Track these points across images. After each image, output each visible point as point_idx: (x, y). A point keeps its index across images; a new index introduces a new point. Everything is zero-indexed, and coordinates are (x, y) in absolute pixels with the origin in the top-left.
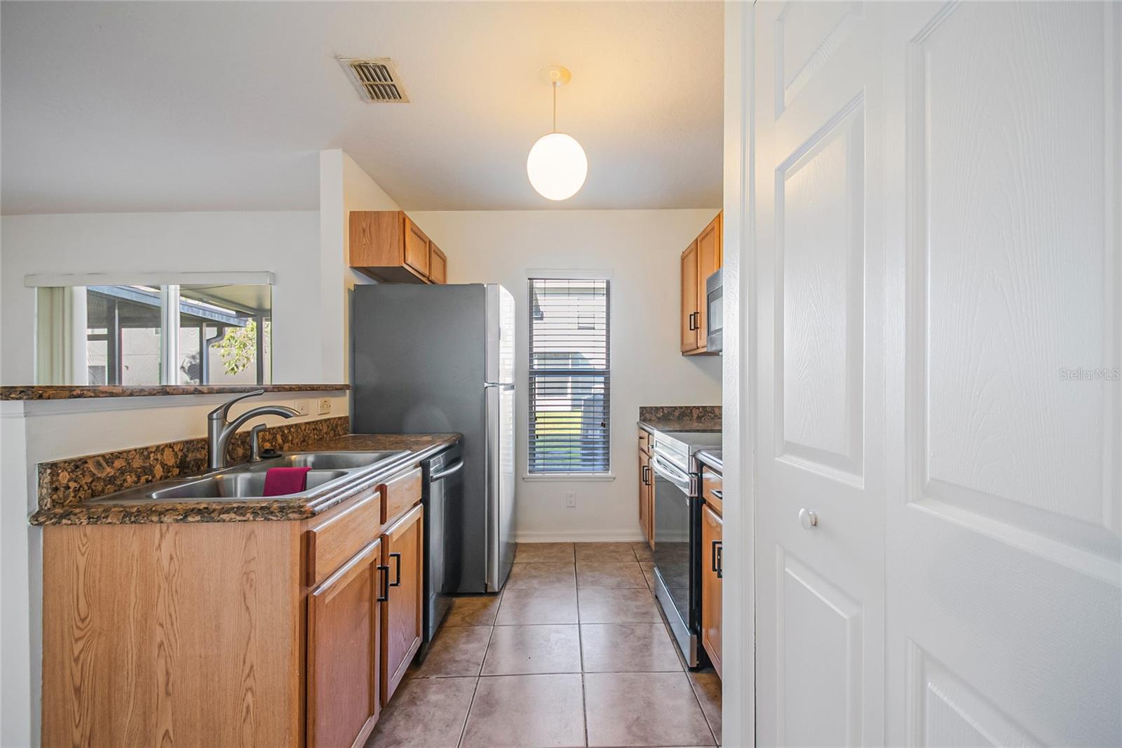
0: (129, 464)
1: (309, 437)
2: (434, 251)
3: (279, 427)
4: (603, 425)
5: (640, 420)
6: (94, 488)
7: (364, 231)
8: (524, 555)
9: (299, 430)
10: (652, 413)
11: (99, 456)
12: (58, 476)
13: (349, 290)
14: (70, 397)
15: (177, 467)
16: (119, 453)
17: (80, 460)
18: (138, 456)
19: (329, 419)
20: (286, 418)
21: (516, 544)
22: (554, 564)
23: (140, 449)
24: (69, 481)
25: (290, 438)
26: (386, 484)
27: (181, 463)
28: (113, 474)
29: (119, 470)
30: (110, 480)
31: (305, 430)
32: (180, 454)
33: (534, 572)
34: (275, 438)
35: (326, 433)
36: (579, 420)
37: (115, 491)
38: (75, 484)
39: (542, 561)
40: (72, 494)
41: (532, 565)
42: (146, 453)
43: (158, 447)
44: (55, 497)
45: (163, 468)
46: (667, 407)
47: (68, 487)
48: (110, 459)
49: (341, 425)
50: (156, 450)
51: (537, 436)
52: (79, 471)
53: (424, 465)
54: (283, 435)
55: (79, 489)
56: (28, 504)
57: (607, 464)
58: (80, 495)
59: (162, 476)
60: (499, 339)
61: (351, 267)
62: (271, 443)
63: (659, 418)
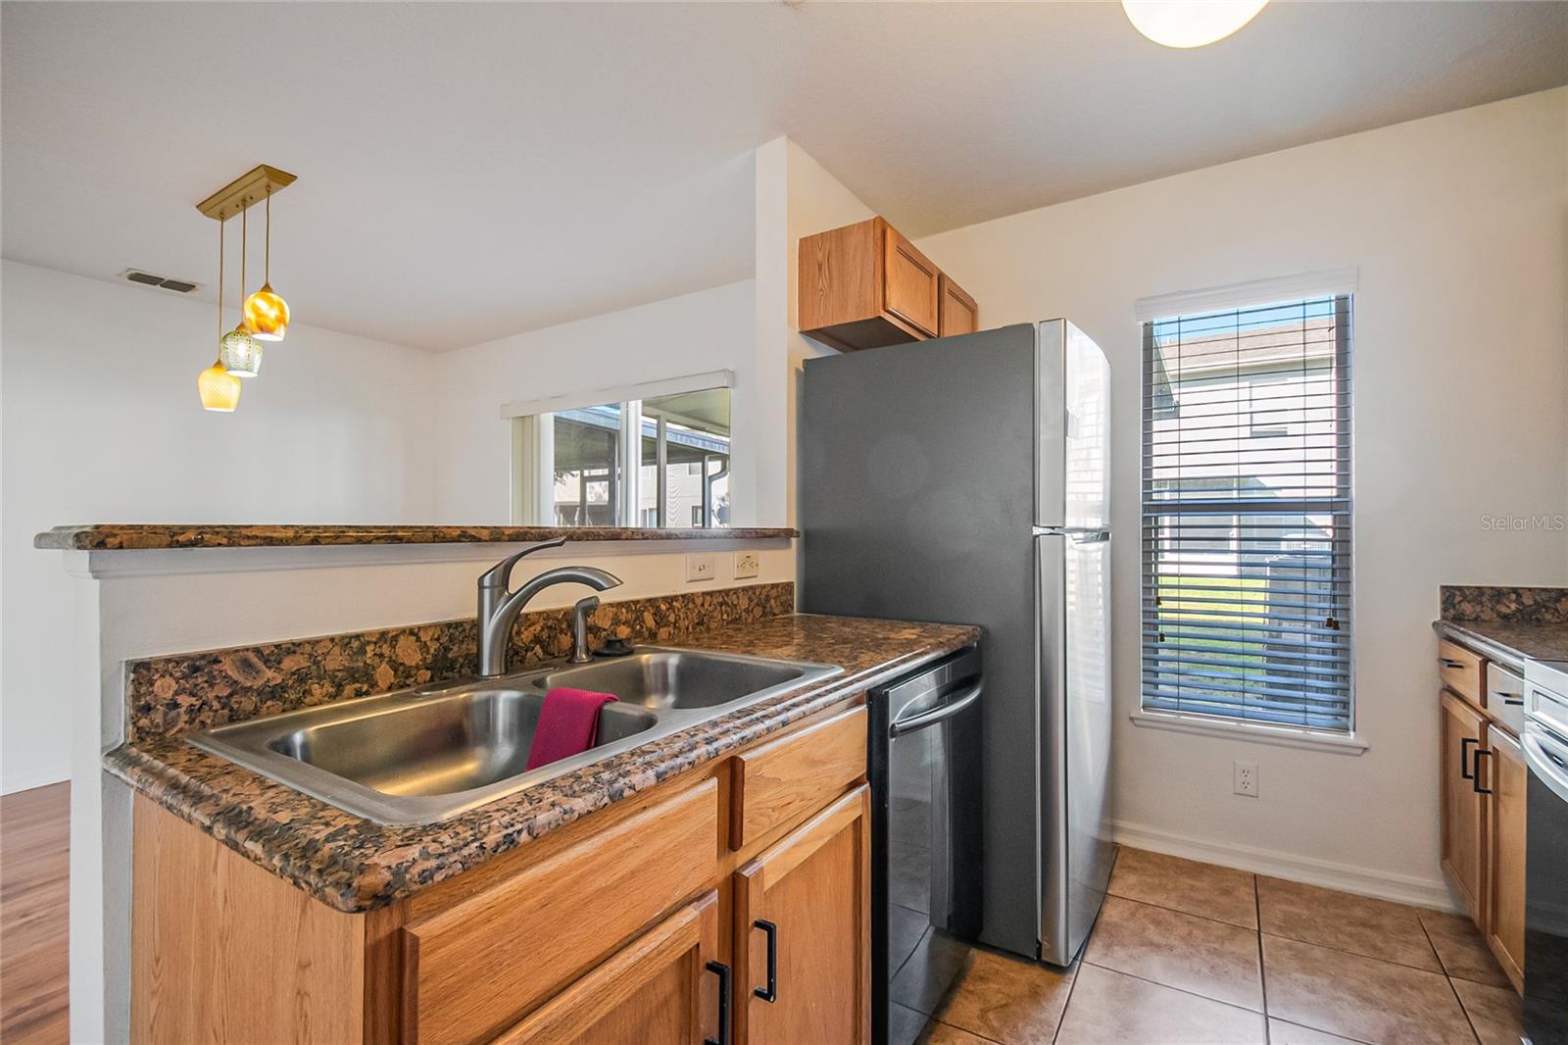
0: (316, 663)
1: (712, 617)
2: (950, 292)
3: (649, 600)
4: (1332, 624)
5: (1444, 618)
6: (235, 707)
7: (820, 266)
8: (1132, 879)
9: (691, 605)
10: (1481, 603)
11: (247, 650)
12: (152, 685)
13: (797, 370)
14: (170, 546)
15: (427, 669)
16: (293, 644)
17: (203, 656)
18: (337, 650)
19: (752, 588)
20: (599, 590)
21: (1116, 848)
22: (1204, 922)
23: (343, 638)
24: (176, 693)
25: (672, 618)
26: (744, 757)
27: (435, 661)
28: (280, 681)
29: (293, 674)
30: (272, 692)
31: (703, 605)
32: (433, 647)
33: (1152, 933)
34: (640, 619)
35: (747, 611)
36: (1261, 597)
37: (284, 711)
38: (193, 700)
39: (1172, 905)
40: (185, 718)
41: (1149, 910)
42: (355, 644)
43: (383, 634)
44: (144, 722)
45: (396, 671)
46: (1530, 589)
47: (176, 705)
48: (273, 655)
49: (775, 598)
50: (379, 639)
51: (1162, 636)
52: (202, 676)
53: (876, 702)
54: (657, 613)
55: (201, 707)
56: (103, 732)
57: (1342, 710)
58: (201, 718)
59: (392, 684)
60: (1066, 434)
61: (801, 332)
62: (633, 628)
63: (1506, 617)
